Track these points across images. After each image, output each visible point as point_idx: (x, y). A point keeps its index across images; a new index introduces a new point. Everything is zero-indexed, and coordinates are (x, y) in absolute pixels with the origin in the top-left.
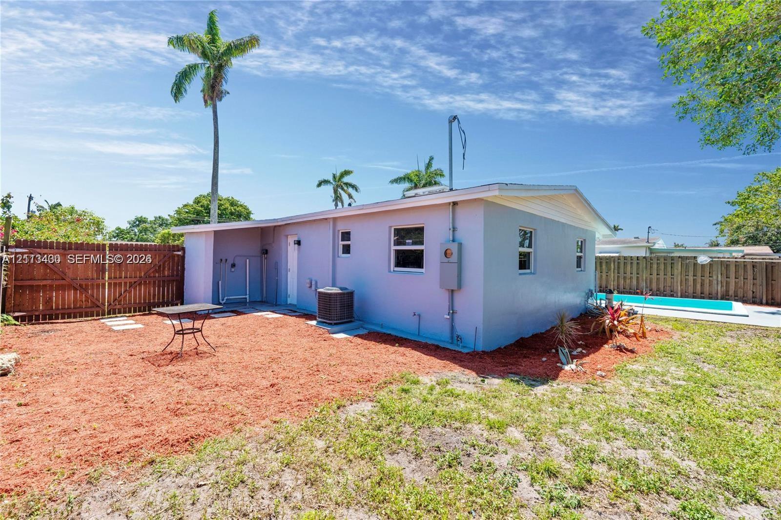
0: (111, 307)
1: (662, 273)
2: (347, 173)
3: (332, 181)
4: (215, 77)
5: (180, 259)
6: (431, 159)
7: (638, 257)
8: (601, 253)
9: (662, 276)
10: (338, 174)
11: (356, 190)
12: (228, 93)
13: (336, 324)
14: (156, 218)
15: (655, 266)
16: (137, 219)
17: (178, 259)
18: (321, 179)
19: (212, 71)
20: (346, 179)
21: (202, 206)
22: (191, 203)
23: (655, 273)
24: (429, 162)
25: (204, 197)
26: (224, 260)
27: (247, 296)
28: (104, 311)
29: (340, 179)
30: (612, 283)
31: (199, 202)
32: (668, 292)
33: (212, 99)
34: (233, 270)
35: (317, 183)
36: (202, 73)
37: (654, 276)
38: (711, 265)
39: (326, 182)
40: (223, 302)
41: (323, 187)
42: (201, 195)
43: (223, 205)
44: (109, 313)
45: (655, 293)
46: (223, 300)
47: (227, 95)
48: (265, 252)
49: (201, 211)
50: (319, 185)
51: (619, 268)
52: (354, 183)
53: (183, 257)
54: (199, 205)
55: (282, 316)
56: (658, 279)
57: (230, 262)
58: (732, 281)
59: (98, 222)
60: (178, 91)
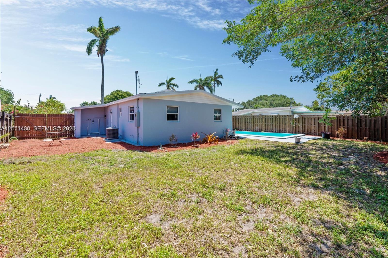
0: (48, 135)
1: (281, 122)
2: (172, 79)
3: (166, 83)
4: (102, 44)
5: (73, 119)
6: (217, 70)
7: (285, 115)
8: (271, 114)
9: (281, 124)
10: (168, 80)
11: (177, 87)
12: (108, 51)
13: (110, 139)
14: (92, 102)
15: (279, 119)
16: (84, 103)
17: (72, 119)
18: (161, 83)
19: (101, 42)
20: (172, 82)
21: (114, 96)
22: (110, 94)
23: (279, 123)
24: (216, 71)
25: (115, 92)
26: (89, 119)
27: (99, 133)
28: (46, 137)
29: (169, 82)
30: (263, 128)
31: (113, 94)
32: (284, 131)
33: (101, 54)
34: (93, 123)
35: (159, 84)
36: (97, 43)
37: (278, 124)
38: (299, 118)
39: (163, 84)
40: (89, 135)
41: (161, 86)
42: (114, 91)
43: (123, 95)
44: (48, 138)
45: (279, 131)
46: (89, 134)
47: (107, 51)
48: (105, 116)
49: (114, 98)
50: (160, 85)
51: (266, 120)
52: (176, 83)
53: (74, 118)
54: (113, 95)
55: (100, 138)
56: (280, 125)
57: (92, 120)
58: (307, 125)
59: (62, 105)
60: (89, 51)
